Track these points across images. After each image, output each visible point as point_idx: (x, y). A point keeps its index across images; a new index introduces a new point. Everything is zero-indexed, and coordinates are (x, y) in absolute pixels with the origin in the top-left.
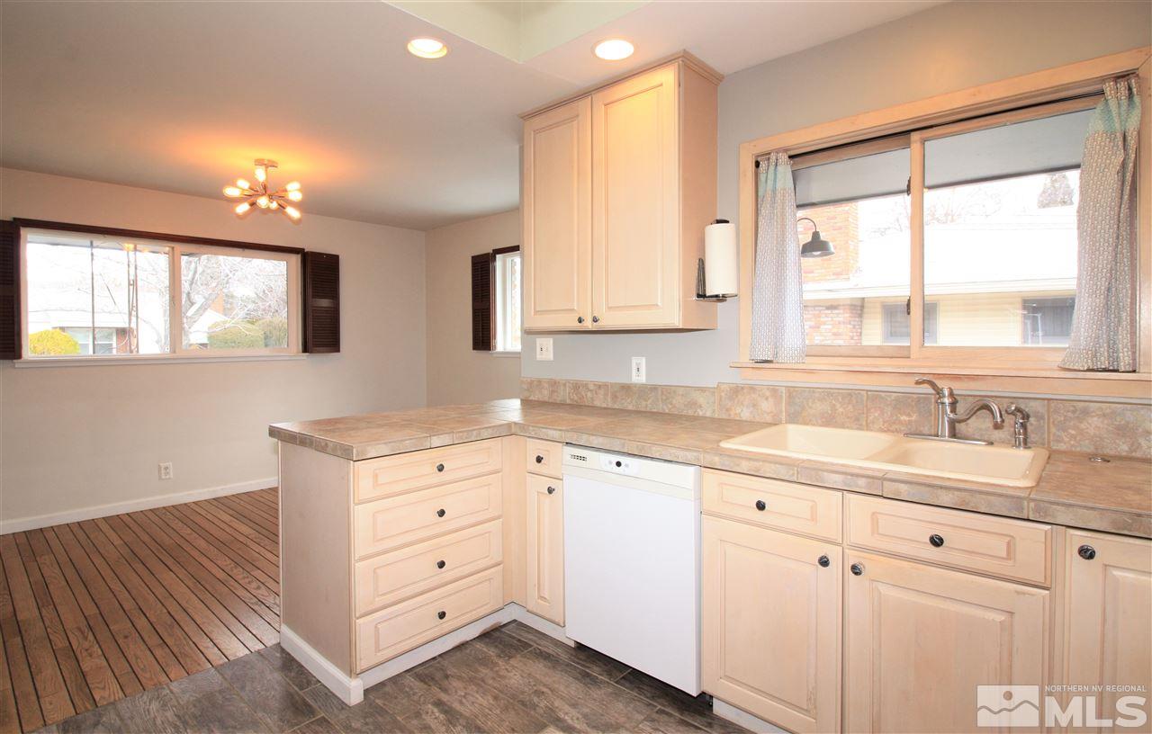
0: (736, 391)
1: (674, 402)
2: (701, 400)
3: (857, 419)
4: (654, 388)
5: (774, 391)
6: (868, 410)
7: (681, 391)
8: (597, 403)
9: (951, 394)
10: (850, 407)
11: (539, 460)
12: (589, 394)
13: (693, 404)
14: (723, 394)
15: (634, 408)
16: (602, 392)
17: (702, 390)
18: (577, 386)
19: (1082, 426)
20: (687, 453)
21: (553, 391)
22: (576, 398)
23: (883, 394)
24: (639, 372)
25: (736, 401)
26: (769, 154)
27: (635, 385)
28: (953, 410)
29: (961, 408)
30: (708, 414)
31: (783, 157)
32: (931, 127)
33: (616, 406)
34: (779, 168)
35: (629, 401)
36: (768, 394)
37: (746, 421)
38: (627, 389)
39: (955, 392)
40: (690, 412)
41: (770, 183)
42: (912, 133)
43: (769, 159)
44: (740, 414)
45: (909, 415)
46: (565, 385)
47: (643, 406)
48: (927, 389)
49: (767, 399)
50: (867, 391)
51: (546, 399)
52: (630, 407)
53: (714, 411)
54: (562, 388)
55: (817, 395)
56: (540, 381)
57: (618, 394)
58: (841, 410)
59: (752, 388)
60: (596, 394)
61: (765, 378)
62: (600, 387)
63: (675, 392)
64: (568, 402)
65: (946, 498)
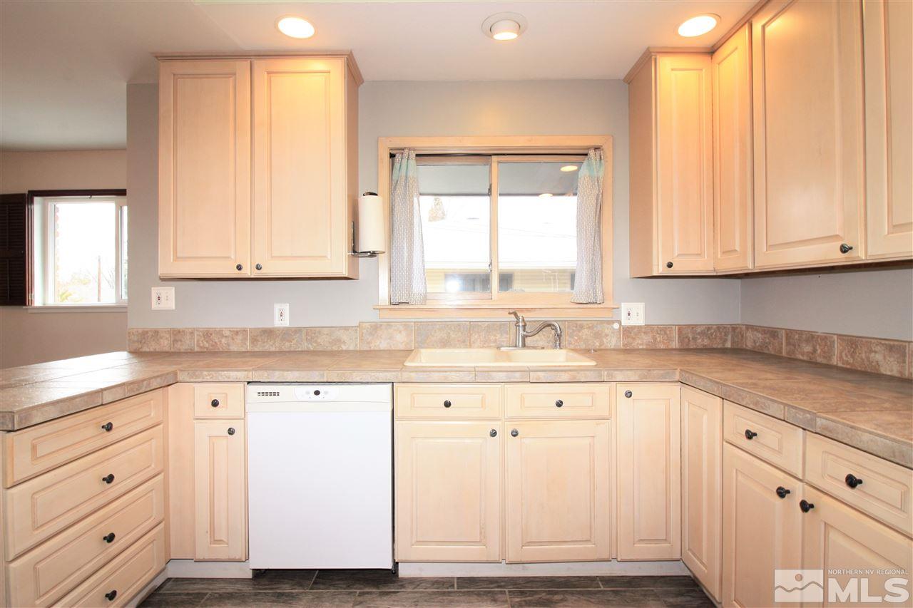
0: (376, 327)
1: (319, 341)
2: (344, 338)
3: (464, 342)
4: (298, 331)
5: (406, 325)
6: (471, 335)
7: (326, 331)
8: (234, 348)
9: (523, 320)
10: (460, 334)
11: (215, 404)
12: (224, 341)
13: (339, 341)
14: (364, 331)
15: (277, 350)
16: (240, 337)
17: (346, 328)
18: (207, 334)
19: (580, 334)
20: (386, 374)
21: (175, 341)
22: (207, 345)
23: (480, 323)
24: (282, 316)
25: (376, 336)
26: (403, 150)
27: (278, 329)
28: (524, 330)
29: (527, 329)
30: (351, 348)
31: (413, 154)
32: (504, 154)
33: (256, 349)
34: (410, 161)
35: (271, 343)
36: (401, 328)
37: (384, 350)
38: (269, 333)
39: (525, 319)
40: (335, 348)
41: (403, 171)
42: (493, 157)
43: (402, 154)
44: (379, 345)
45: (495, 336)
46: (192, 333)
47: (286, 346)
48: (513, 318)
49: (400, 332)
50: (470, 322)
51: (167, 349)
52: (273, 349)
53: (356, 345)
54: (188, 337)
55: (438, 327)
56: (156, 332)
57: (259, 338)
58: (453, 336)
59: (389, 324)
60: (233, 339)
61: (400, 316)
62: (237, 333)
63: (319, 332)
64: (196, 349)
65: (565, 377)
